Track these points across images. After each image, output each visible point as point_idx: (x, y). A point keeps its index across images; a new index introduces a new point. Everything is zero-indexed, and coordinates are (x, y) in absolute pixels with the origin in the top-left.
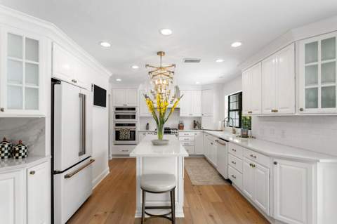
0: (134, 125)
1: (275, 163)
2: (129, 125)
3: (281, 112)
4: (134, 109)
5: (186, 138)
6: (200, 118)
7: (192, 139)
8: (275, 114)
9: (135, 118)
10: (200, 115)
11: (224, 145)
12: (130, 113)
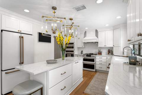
0: (73, 51)
4: (73, 44)
5: (101, 60)
6: (113, 48)
7: (105, 61)
9: (73, 48)
10: (112, 46)
12: (71, 45)
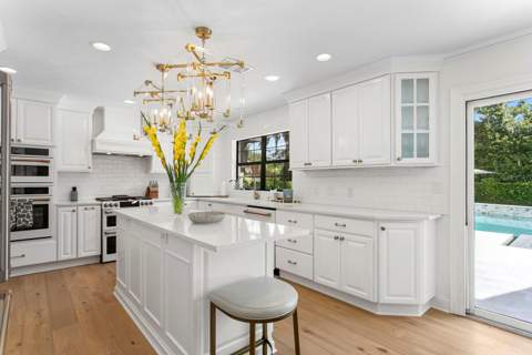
0: (45, 190)
1: (383, 229)
2: (29, 191)
3: (367, 162)
4: (45, 152)
8: (359, 165)
11: (269, 215)
12: (34, 160)
